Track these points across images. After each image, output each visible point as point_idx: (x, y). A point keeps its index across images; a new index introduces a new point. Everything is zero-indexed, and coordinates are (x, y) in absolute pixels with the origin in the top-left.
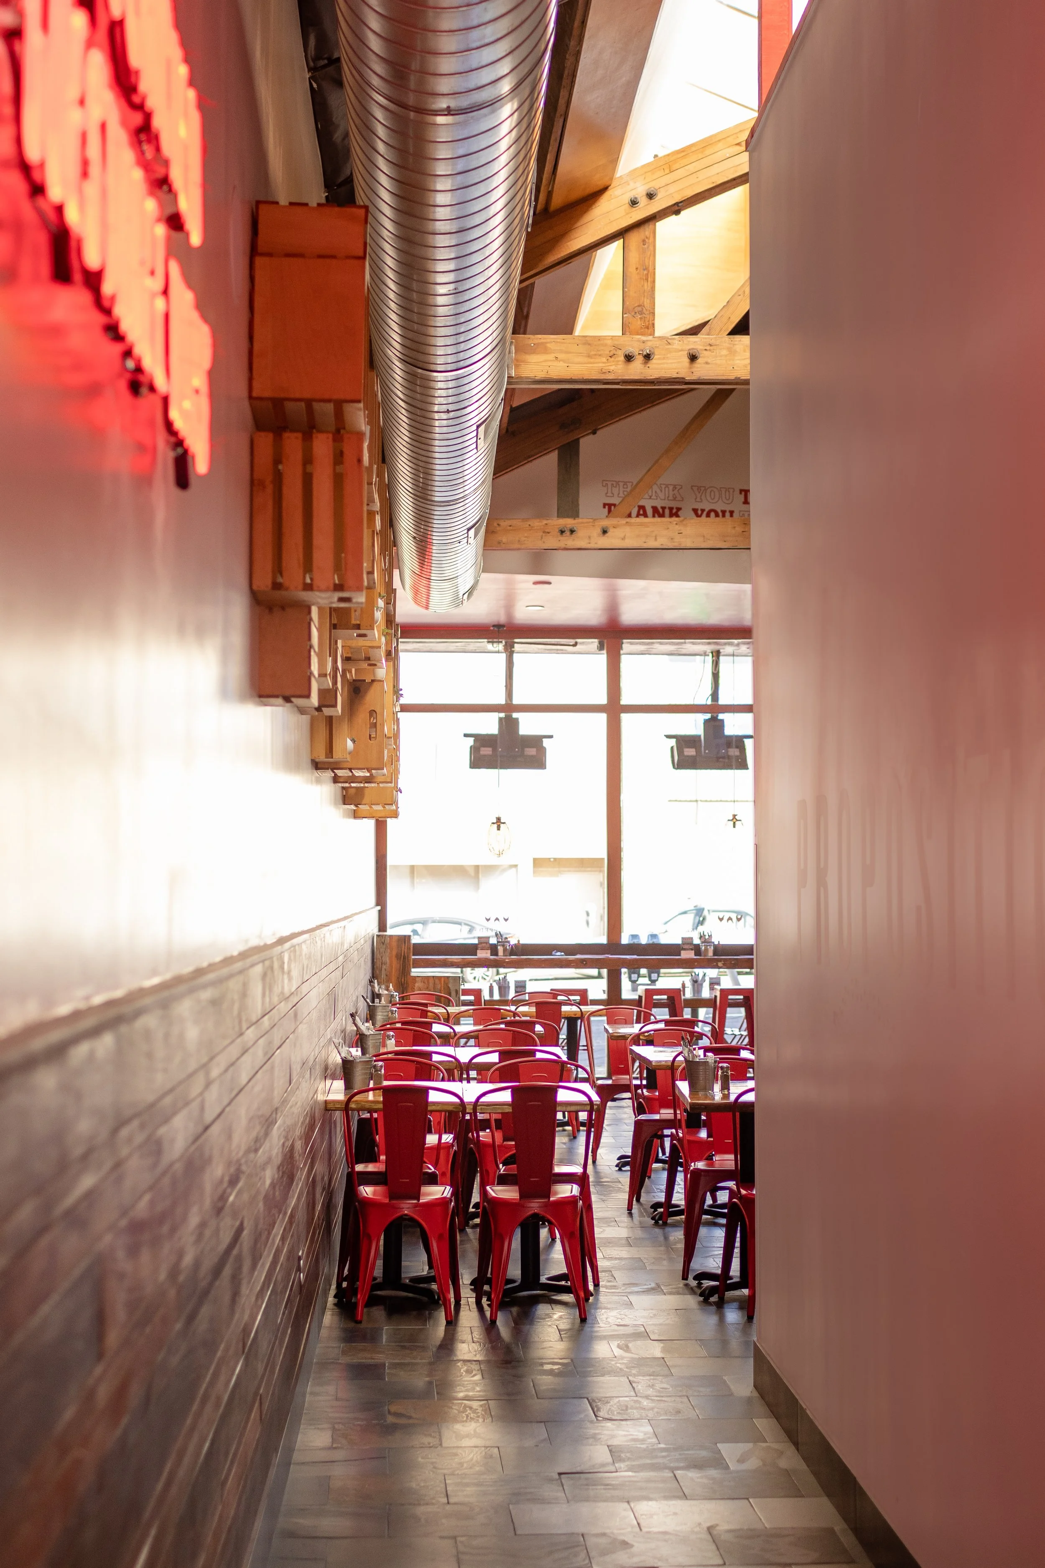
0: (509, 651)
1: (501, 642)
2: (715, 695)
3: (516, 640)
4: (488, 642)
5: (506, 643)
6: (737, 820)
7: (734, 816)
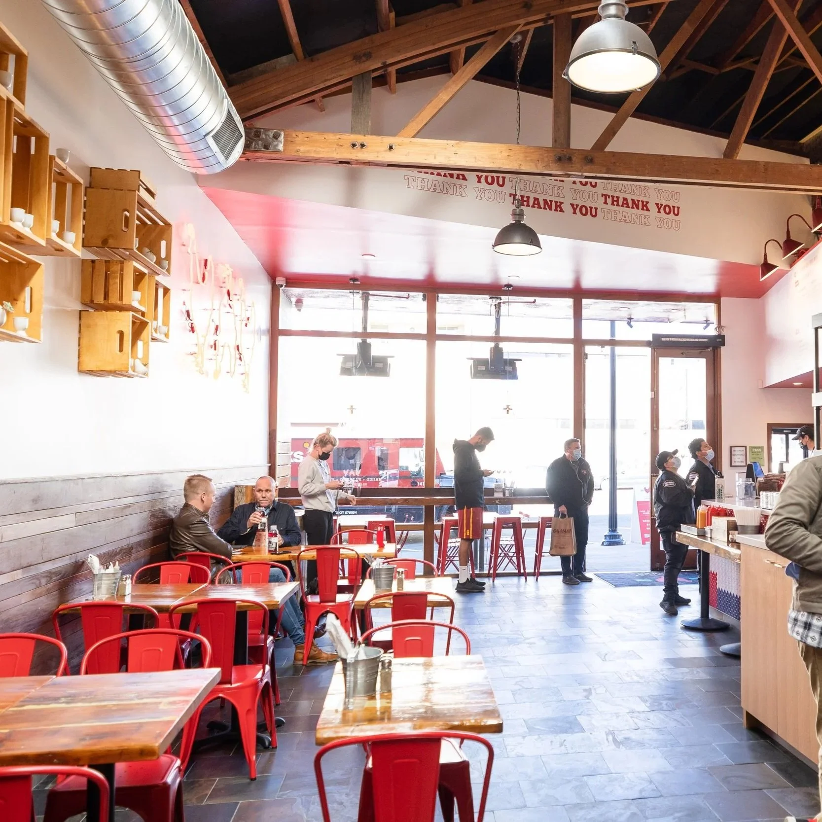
0: (366, 298)
1: (358, 293)
2: (497, 331)
3: (371, 292)
4: (351, 292)
5: (363, 293)
6: (510, 409)
7: (508, 406)
